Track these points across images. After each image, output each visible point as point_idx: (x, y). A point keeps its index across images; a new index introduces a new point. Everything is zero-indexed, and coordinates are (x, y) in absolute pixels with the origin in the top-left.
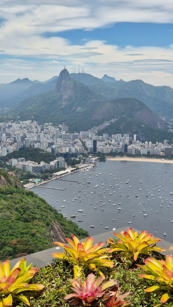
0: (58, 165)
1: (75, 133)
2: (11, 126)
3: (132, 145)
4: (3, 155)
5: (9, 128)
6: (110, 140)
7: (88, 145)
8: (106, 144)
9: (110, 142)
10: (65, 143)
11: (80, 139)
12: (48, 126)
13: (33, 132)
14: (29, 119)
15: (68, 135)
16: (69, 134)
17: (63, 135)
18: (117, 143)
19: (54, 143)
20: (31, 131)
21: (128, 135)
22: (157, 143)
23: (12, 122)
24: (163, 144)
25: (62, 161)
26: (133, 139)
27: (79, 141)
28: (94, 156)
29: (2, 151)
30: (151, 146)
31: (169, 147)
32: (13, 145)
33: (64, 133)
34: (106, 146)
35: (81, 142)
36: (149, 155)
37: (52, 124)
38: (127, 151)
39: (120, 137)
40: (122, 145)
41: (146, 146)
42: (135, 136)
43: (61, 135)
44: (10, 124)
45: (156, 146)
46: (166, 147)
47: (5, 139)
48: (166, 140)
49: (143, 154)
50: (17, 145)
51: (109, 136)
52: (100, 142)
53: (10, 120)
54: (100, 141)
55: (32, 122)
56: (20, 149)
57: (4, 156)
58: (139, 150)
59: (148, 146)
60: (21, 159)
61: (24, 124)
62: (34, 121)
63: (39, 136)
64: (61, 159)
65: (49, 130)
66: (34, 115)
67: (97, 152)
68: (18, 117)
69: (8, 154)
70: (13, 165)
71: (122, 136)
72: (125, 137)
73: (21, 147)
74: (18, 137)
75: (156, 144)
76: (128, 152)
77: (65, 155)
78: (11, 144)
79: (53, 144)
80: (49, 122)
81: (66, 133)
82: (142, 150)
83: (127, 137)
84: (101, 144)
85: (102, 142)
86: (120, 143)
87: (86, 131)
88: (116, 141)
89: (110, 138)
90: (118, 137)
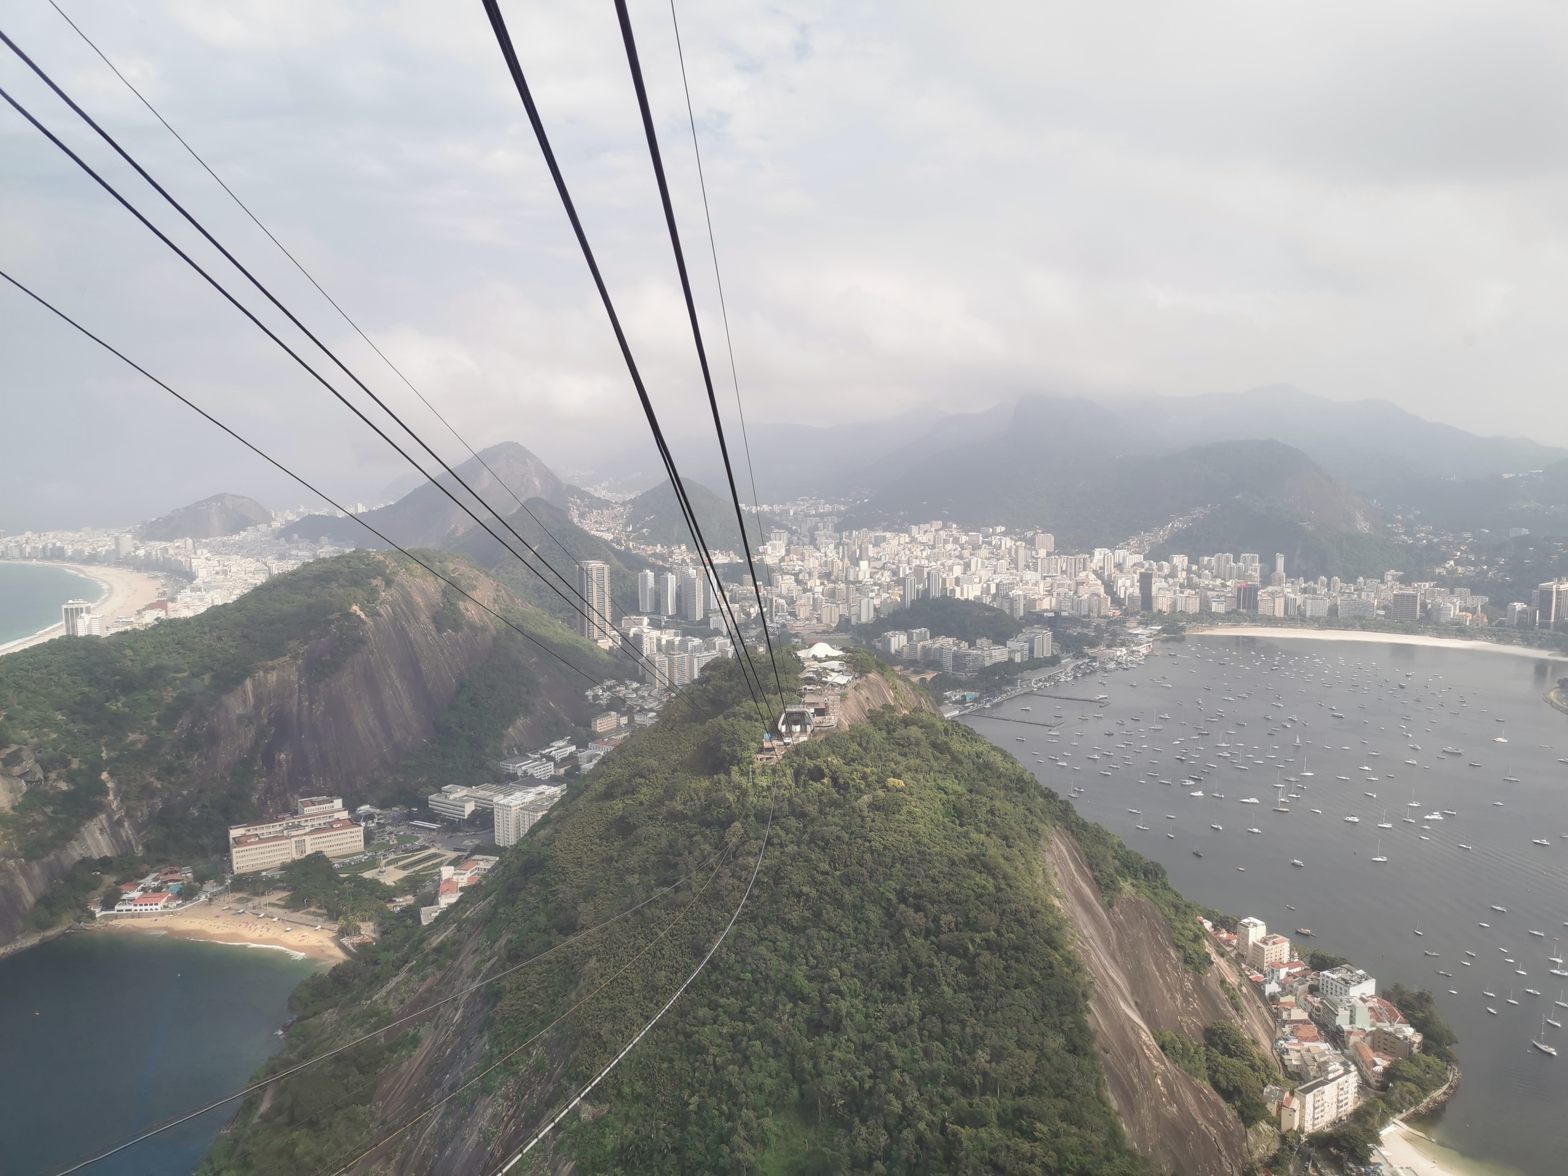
0: (1031, 650)
1: (1078, 553)
2: (884, 539)
3: (1270, 589)
4: (864, 619)
5: (876, 544)
6: (1194, 573)
7: (1123, 589)
8: (1183, 587)
9: (1195, 579)
10: (1048, 584)
11: (1095, 572)
12: (991, 536)
14: (937, 519)
15: (1057, 560)
16: (1057, 557)
17: (1040, 560)
18: (1219, 582)
19: (1013, 583)
21: (1253, 557)
22: (1361, 579)
23: (883, 527)
24: (1383, 582)
25: (1045, 637)
26: (1273, 568)
27: (1092, 577)
28: (1144, 623)
29: (860, 607)
30: (1338, 591)
31: (1409, 591)
32: (891, 591)
33: (1041, 554)
34: (1182, 592)
35: (1100, 582)
36: (1332, 620)
37: (1003, 529)
38: (1256, 606)
39: (1227, 563)
40: (1238, 589)
41: (1323, 591)
42: (1280, 561)
43: (1035, 560)
44: (879, 534)
45: (1358, 589)
46: (1396, 592)
47: (868, 576)
48: (1392, 572)
49: (1312, 618)
50: (904, 590)
51: (1190, 562)
52: (1161, 579)
53: (878, 521)
54: (1161, 577)
55: (945, 527)
56: (912, 601)
57: (867, 624)
58: (1299, 602)
59: (1329, 590)
60: (918, 631)
61: (922, 532)
62: (949, 524)
63: (967, 566)
64: (1040, 633)
65: (995, 545)
67: (1155, 610)
68: (902, 513)
69: (878, 618)
70: (893, 651)
71: (1236, 560)
72: (1245, 562)
73: (914, 597)
74: (904, 569)
75: (1355, 583)
76: (1261, 612)
77: (1050, 619)
78: (886, 589)
79: (1012, 586)
80: (997, 525)
81: (1049, 554)
82: (1308, 601)
83: (1253, 562)
84: (1165, 585)
85: (1166, 577)
86: (1229, 583)
87: (1113, 547)
88: (1215, 577)
89: (1195, 567)
90: (1223, 563)
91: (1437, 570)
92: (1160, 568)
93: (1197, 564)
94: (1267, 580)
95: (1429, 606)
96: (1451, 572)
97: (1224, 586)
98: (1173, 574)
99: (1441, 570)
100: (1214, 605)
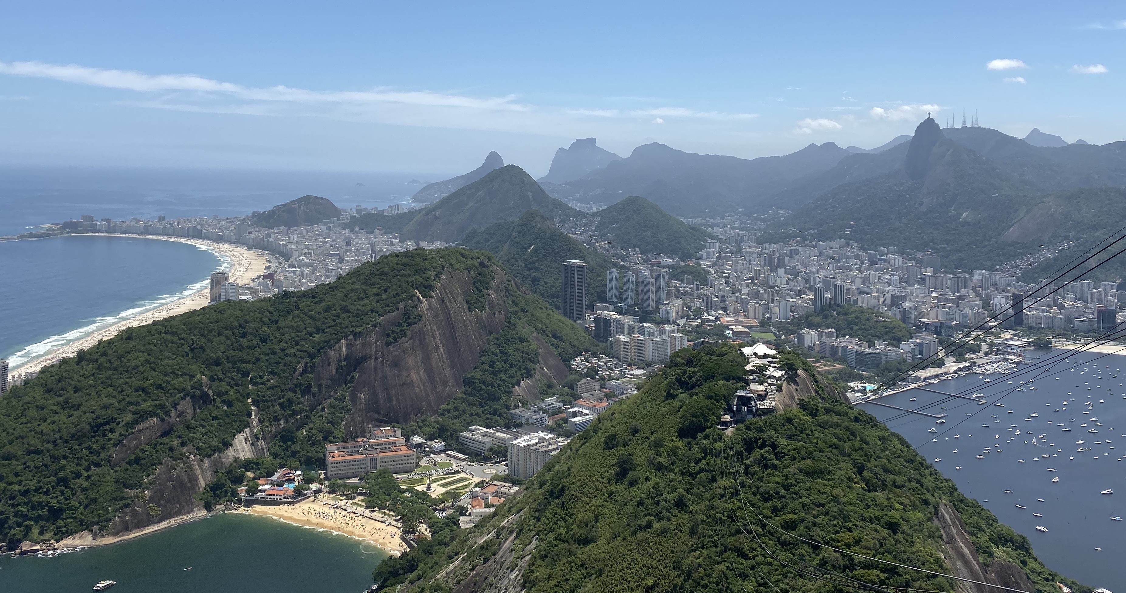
0: (921, 352)
1: (960, 273)
2: (798, 252)
4: (782, 319)
5: (791, 256)
6: (1060, 296)
7: (998, 305)
8: (1049, 306)
9: (1060, 301)
10: (934, 298)
11: (974, 290)
12: (886, 254)
13: (850, 269)
14: (840, 238)
15: (943, 277)
16: (942, 275)
17: (928, 278)
18: (1080, 303)
19: (906, 296)
20: (844, 264)
23: (797, 243)
25: (932, 343)
27: (972, 294)
28: (1019, 335)
29: (779, 308)
32: (803, 296)
33: (928, 272)
34: (1049, 312)
35: (978, 298)
37: (897, 249)
38: (1114, 328)
39: (1089, 287)
40: (1099, 312)
43: (923, 276)
44: (793, 246)
47: (784, 282)
50: (815, 296)
53: (792, 237)
55: (848, 244)
56: (822, 305)
57: (785, 323)
60: (827, 331)
61: (828, 248)
62: (851, 242)
63: (867, 278)
64: (929, 338)
65: (889, 263)
66: (852, 227)
67: (1025, 326)
68: (812, 231)
69: (794, 318)
70: (806, 344)
71: (1097, 287)
72: (1105, 290)
74: (815, 278)
77: (936, 327)
78: (799, 294)
79: (904, 299)
80: (891, 246)
81: (935, 273)
83: (1112, 289)
86: (1091, 304)
87: (990, 269)
90: (1085, 288)
93: (1063, 287)
94: (1124, 305)
97: (1086, 307)
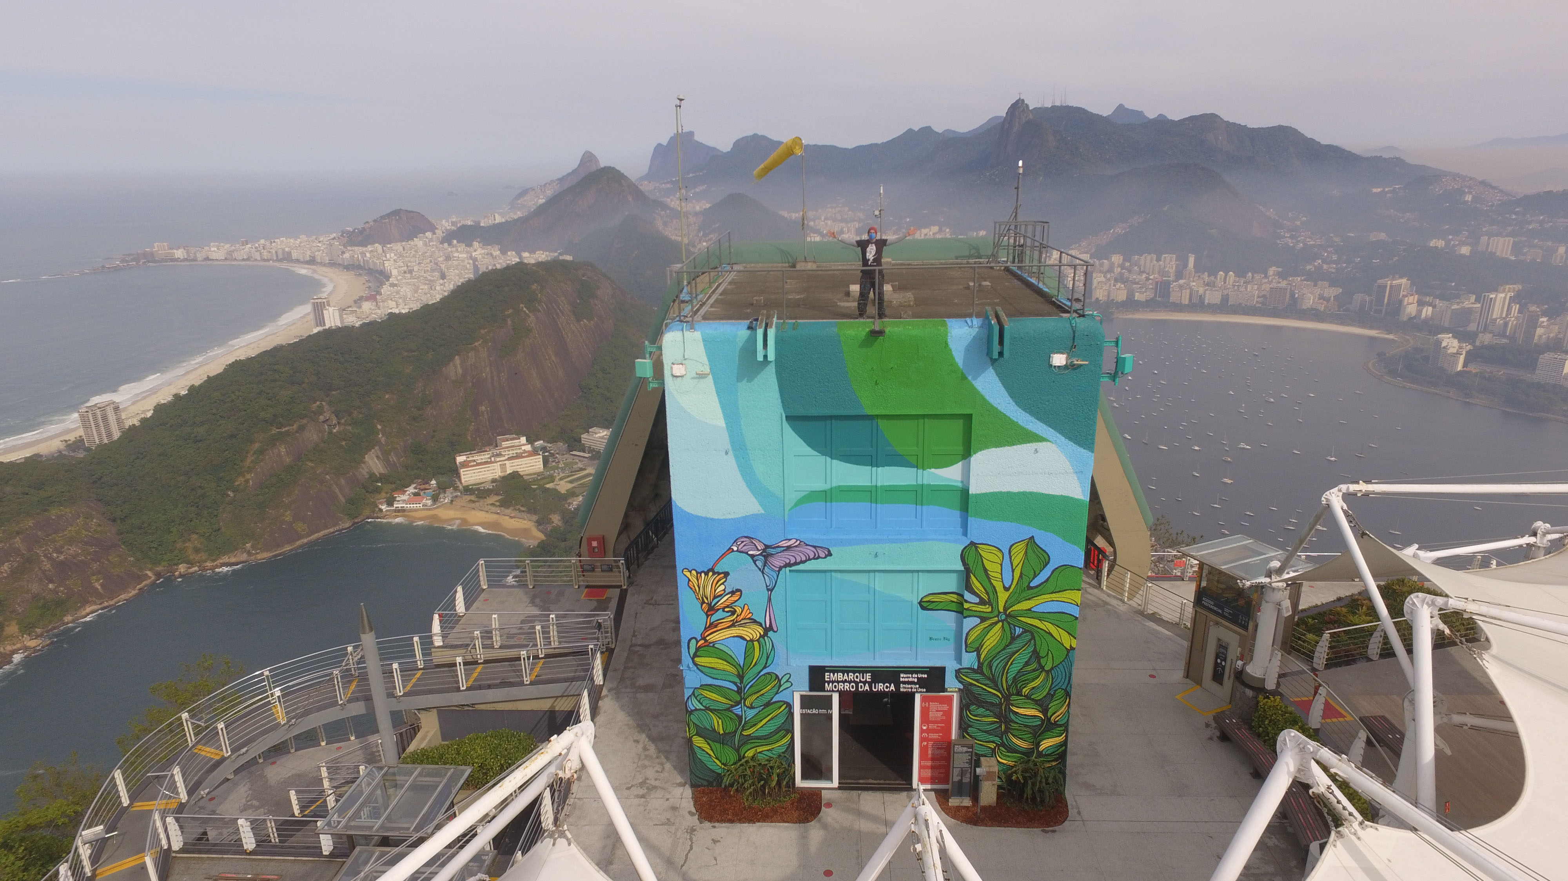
3: (1181, 282)
6: (1126, 269)
8: (1116, 280)
9: (1126, 274)
14: (935, 225)
18: (1144, 276)
21: (1171, 257)
22: (1250, 274)
24: (1266, 277)
26: (1186, 265)
30: (1231, 283)
31: (1284, 284)
34: (1114, 286)
36: (1224, 306)
38: (1168, 296)
39: (1151, 260)
40: (1157, 283)
41: (1219, 283)
42: (1191, 260)
45: (1246, 283)
46: (1274, 285)
48: (1274, 268)
49: (1209, 304)
51: (1124, 260)
52: (1099, 275)
54: (1101, 272)
58: (1201, 293)
59: (1225, 283)
71: (1159, 260)
72: (1164, 261)
75: (1246, 277)
76: (1172, 299)
82: (1208, 292)
83: (1171, 261)
84: (1103, 279)
85: (1105, 273)
86: (1151, 277)
88: (1141, 272)
89: (1127, 264)
90: (1148, 261)
91: (1308, 267)
92: (1102, 265)
93: (1129, 261)
94: (1179, 275)
95: (1297, 296)
96: (1319, 268)
97: (1148, 279)
98: (1110, 270)
99: (1311, 267)
100: (1137, 294)
